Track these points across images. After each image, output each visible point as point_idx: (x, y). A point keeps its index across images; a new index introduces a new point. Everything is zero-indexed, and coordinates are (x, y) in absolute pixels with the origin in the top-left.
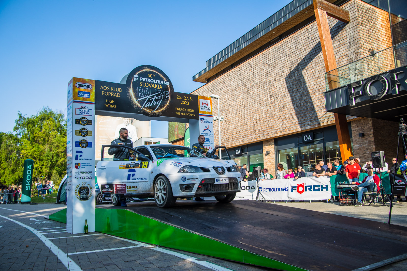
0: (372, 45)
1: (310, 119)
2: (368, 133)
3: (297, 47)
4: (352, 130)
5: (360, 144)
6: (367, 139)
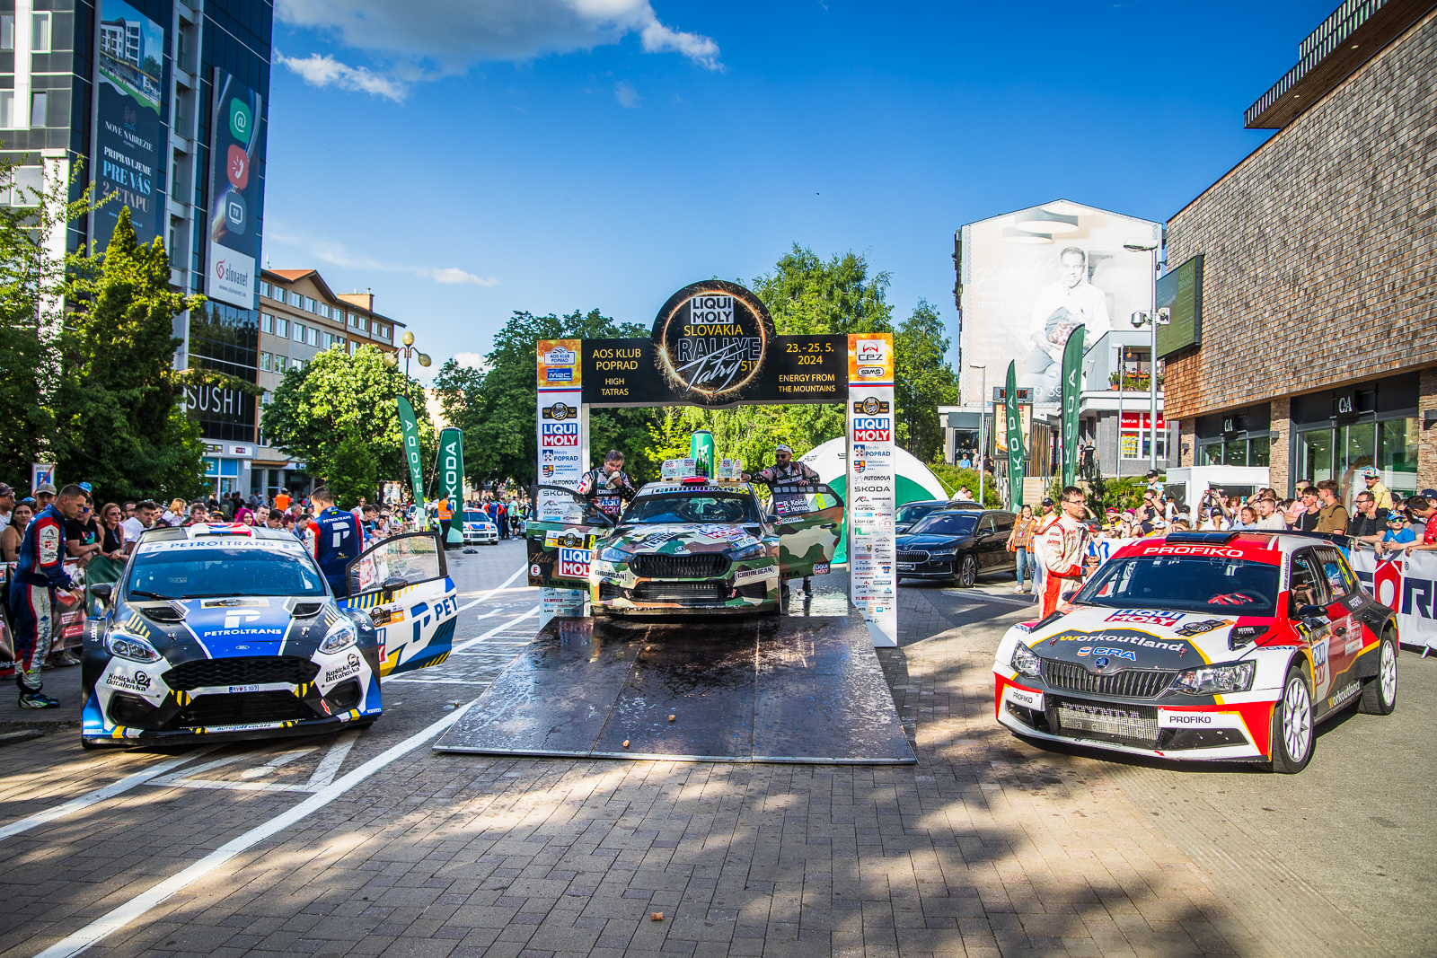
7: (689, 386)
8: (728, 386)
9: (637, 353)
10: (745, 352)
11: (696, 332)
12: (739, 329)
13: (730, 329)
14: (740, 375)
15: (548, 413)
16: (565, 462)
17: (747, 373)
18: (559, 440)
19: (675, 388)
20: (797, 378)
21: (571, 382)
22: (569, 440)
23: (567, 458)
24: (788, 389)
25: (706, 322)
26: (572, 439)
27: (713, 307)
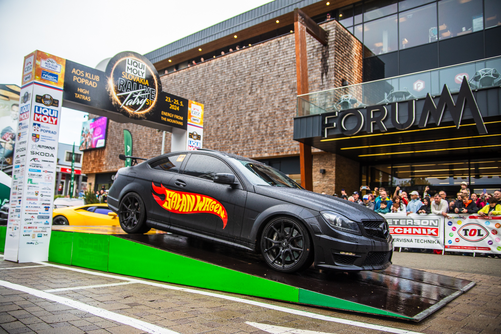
0: (345, 75)
1: (268, 145)
2: (330, 170)
3: (264, 59)
4: (314, 164)
5: (320, 181)
6: (327, 176)
7: (122, 105)
8: (140, 110)
9: (97, 78)
10: (149, 95)
11: (128, 77)
12: (147, 83)
13: (143, 81)
14: (146, 106)
15: (39, 99)
16: (47, 134)
17: (149, 106)
18: (45, 119)
19: (115, 104)
20: (169, 115)
21: (57, 83)
22: (52, 121)
23: (50, 132)
24: (165, 119)
25: (133, 73)
26: (54, 120)
27: (136, 66)
